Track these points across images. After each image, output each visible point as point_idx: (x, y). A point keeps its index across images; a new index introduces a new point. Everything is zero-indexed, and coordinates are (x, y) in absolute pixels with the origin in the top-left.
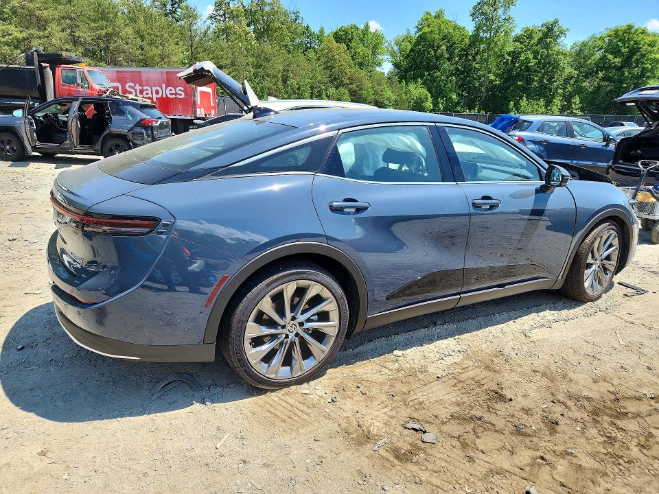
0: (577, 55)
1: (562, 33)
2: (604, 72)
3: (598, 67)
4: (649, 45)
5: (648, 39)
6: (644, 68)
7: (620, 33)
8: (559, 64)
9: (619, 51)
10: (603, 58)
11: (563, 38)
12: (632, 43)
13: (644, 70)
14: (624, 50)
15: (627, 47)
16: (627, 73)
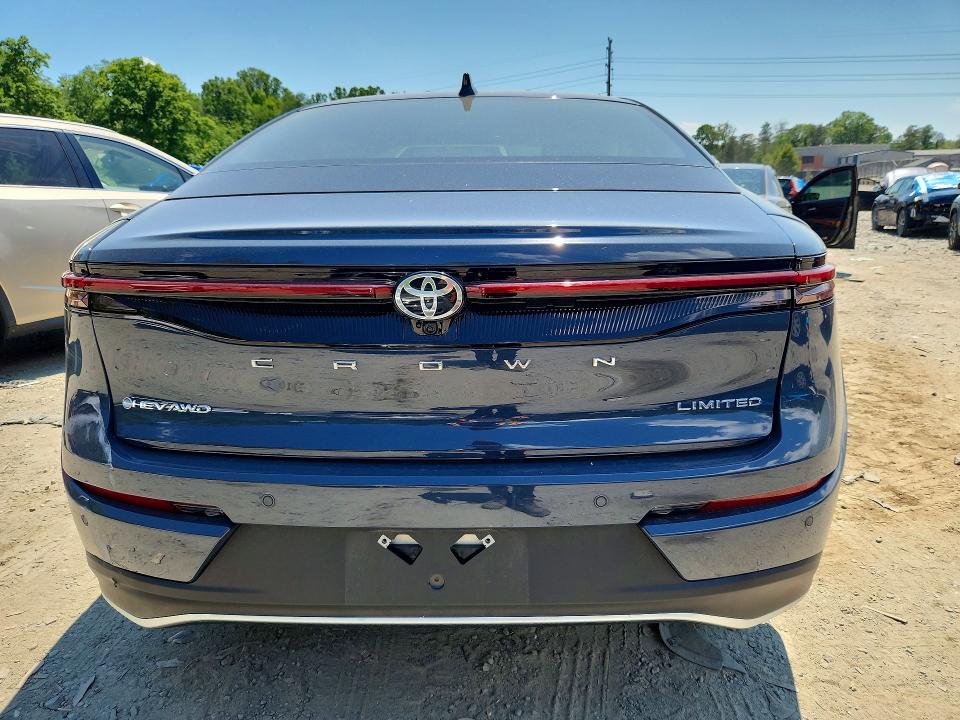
0: (72, 96)
1: (39, 60)
2: (122, 121)
3: (112, 114)
4: (171, 89)
5: (168, 82)
6: (174, 119)
7: (128, 69)
8: (52, 107)
9: (135, 94)
10: (115, 103)
11: (43, 68)
12: (148, 83)
13: (175, 122)
14: (142, 93)
15: (143, 89)
16: (156, 126)
